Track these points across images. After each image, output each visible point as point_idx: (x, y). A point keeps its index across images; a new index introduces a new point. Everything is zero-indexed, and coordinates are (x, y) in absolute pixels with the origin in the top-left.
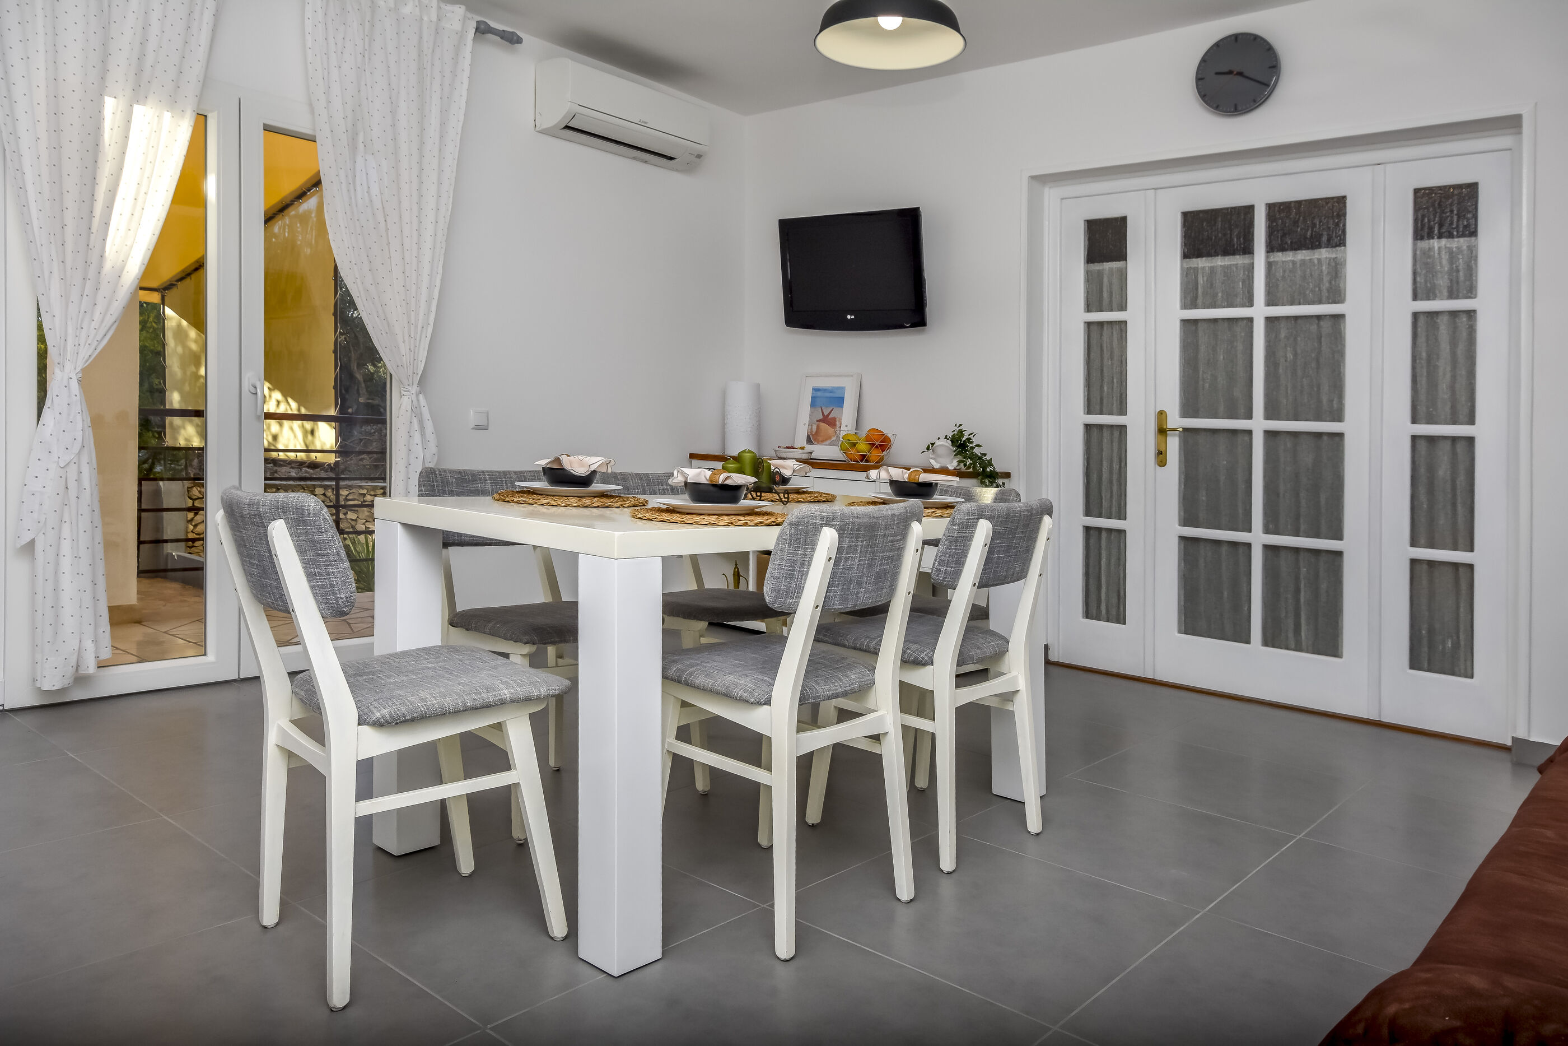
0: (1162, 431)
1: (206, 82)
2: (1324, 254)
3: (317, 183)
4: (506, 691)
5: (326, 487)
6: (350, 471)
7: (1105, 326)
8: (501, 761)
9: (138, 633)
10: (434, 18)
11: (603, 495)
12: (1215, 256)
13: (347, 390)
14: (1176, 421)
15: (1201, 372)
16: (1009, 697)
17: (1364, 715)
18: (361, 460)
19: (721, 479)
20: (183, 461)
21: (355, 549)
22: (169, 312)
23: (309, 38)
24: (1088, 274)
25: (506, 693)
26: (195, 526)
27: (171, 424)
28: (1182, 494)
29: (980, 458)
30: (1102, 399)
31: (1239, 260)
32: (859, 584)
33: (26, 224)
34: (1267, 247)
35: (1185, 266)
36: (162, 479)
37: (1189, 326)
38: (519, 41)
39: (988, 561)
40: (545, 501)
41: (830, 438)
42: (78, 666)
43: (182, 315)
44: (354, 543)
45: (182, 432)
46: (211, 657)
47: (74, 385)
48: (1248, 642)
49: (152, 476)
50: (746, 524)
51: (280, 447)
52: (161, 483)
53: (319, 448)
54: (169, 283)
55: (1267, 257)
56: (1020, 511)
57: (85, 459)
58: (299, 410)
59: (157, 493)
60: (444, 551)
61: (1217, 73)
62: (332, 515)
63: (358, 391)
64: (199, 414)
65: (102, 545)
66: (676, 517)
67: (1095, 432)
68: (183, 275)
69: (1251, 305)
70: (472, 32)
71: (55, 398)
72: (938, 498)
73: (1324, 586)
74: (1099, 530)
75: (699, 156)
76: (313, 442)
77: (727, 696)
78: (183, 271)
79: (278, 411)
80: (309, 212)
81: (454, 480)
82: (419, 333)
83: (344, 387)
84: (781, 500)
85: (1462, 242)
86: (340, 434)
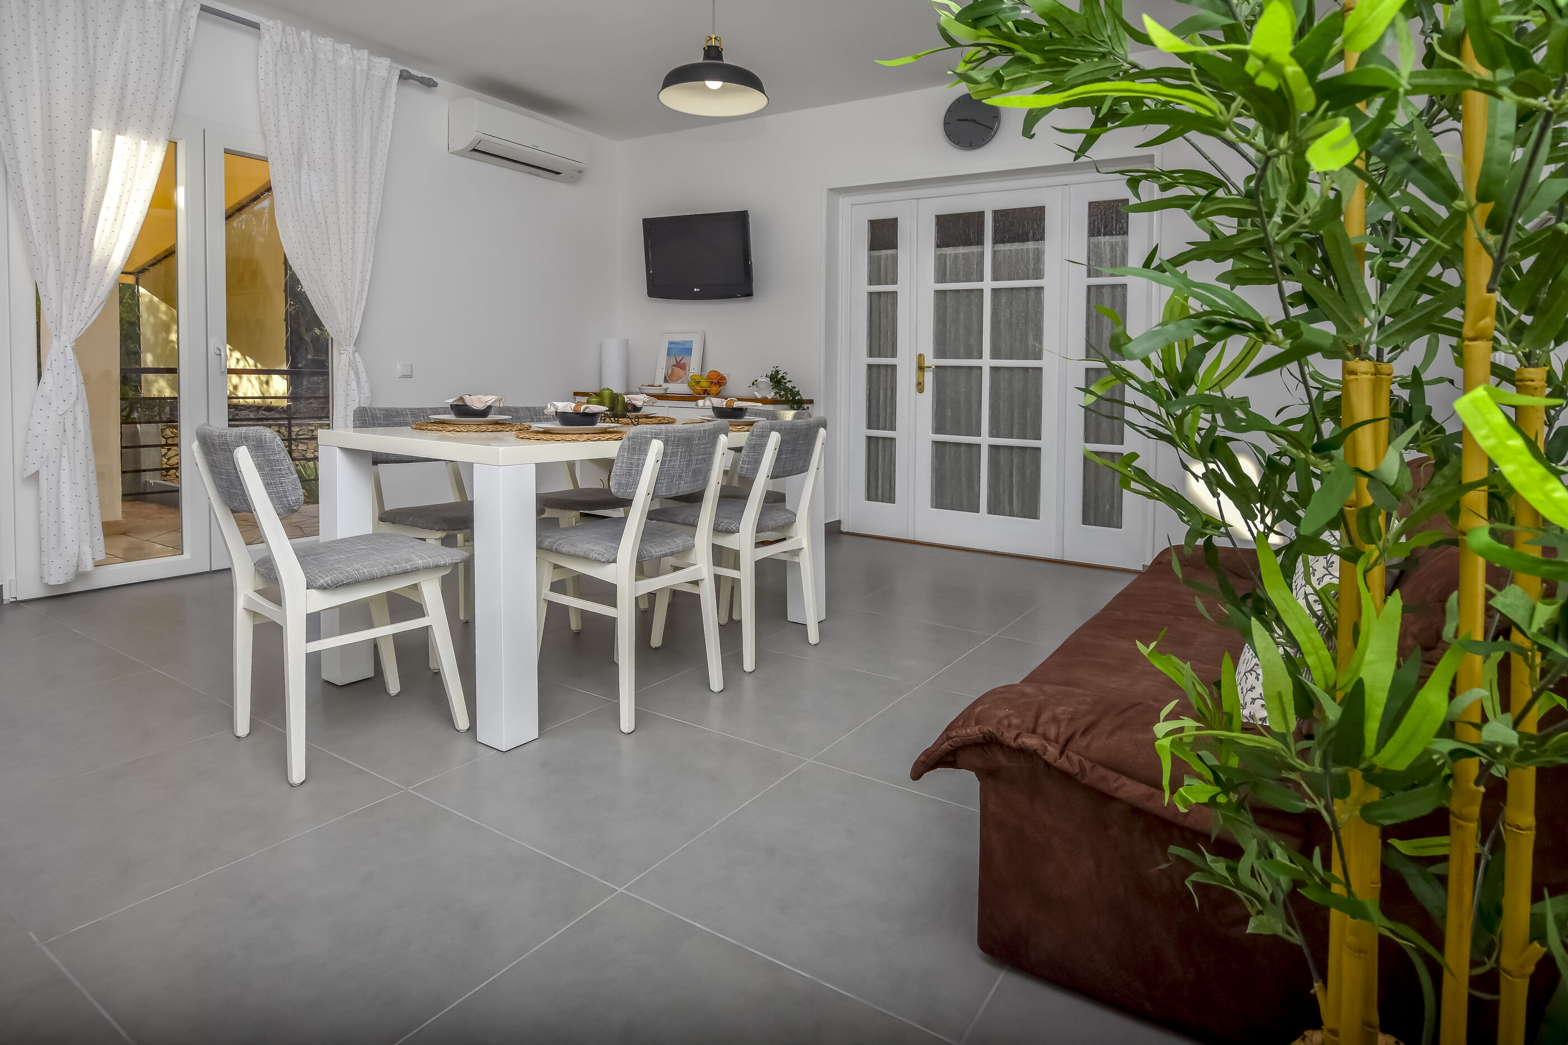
0: (921, 368)
1: (176, 117)
2: (1031, 245)
3: (269, 189)
4: (420, 562)
5: (280, 426)
6: (300, 413)
7: (882, 295)
8: (418, 610)
9: (124, 541)
10: (365, 68)
11: (496, 423)
12: (958, 246)
13: (297, 349)
14: (930, 361)
15: (948, 327)
16: (796, 552)
17: (1053, 557)
18: (310, 403)
19: (582, 409)
20: (157, 408)
21: (305, 472)
22: (142, 290)
23: (262, 83)
24: (871, 259)
25: (420, 563)
26: (169, 459)
27: (146, 380)
28: (934, 411)
29: (791, 390)
30: (879, 347)
31: (974, 249)
32: (680, 478)
33: (26, 229)
34: (993, 240)
35: (938, 253)
36: (140, 423)
37: (940, 294)
38: (435, 85)
39: (778, 460)
40: (451, 429)
41: (681, 378)
42: (78, 566)
43: (153, 292)
44: (304, 467)
45: (156, 385)
46: (187, 555)
47: (70, 353)
48: (978, 512)
49: (130, 421)
50: (599, 440)
51: (240, 395)
52: (138, 426)
53: (273, 395)
54: (142, 268)
55: (993, 247)
56: (801, 425)
57: (79, 408)
58: (256, 366)
59: (136, 433)
60: (374, 467)
61: (958, 120)
62: (286, 447)
63: (306, 349)
64: (173, 371)
65: (95, 473)
66: (548, 436)
67: (875, 370)
68: (155, 261)
69: (982, 280)
70: (396, 79)
71: (54, 363)
72: (747, 418)
73: (1028, 472)
74: (877, 438)
75: (580, 172)
76: (268, 391)
77: (586, 558)
78: (154, 258)
79: (238, 367)
80: (264, 209)
81: (382, 416)
82: (354, 306)
83: (294, 348)
84: (632, 423)
85: (1119, 239)
86: (291, 384)
